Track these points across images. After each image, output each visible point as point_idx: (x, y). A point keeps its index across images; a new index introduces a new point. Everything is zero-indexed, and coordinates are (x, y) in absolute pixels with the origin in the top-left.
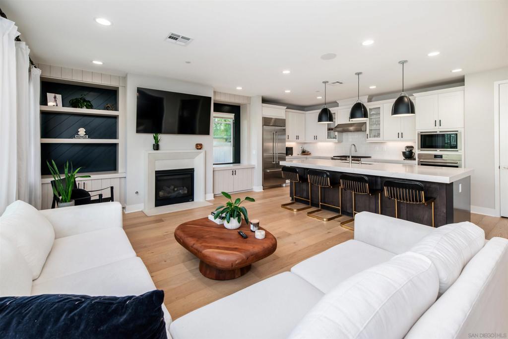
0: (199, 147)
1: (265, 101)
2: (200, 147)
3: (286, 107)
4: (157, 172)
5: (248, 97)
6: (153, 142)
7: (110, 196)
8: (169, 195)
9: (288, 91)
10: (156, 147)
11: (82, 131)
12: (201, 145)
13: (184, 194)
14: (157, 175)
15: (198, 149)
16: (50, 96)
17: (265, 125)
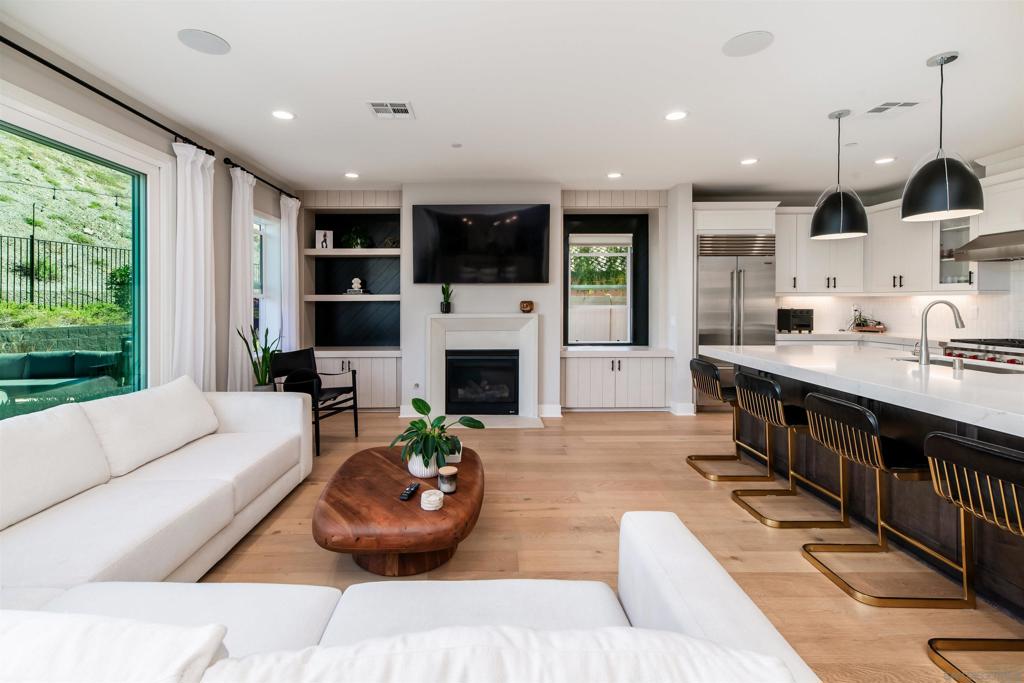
0: (527, 307)
1: (701, 194)
2: (528, 309)
3: (779, 203)
4: (449, 353)
5: (660, 192)
6: (441, 298)
7: (351, 385)
8: (473, 397)
9: (749, 162)
10: (446, 308)
11: (356, 283)
12: (530, 304)
13: (501, 398)
14: (449, 357)
15: (524, 312)
16: (319, 234)
17: (702, 255)
